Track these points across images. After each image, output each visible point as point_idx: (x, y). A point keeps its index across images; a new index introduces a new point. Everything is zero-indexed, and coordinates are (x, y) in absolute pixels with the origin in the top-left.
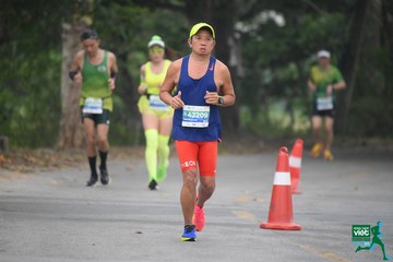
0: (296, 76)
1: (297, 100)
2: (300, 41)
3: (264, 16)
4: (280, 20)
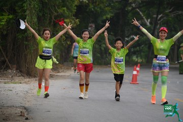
0: (139, 50)
1: (139, 55)
3: (132, 37)
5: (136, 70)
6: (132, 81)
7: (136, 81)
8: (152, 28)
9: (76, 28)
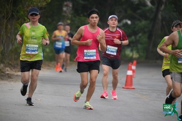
0: (134, 40)
1: (134, 48)
2: (136, 29)
3: (124, 21)
4: (129, 22)
5: (131, 69)
6: (126, 85)
7: (131, 84)
8: (154, 10)
9: (45, 8)
